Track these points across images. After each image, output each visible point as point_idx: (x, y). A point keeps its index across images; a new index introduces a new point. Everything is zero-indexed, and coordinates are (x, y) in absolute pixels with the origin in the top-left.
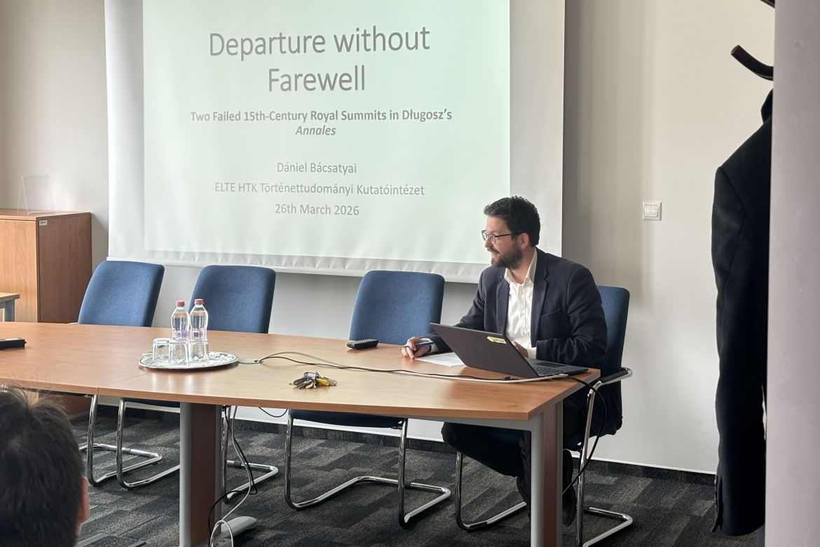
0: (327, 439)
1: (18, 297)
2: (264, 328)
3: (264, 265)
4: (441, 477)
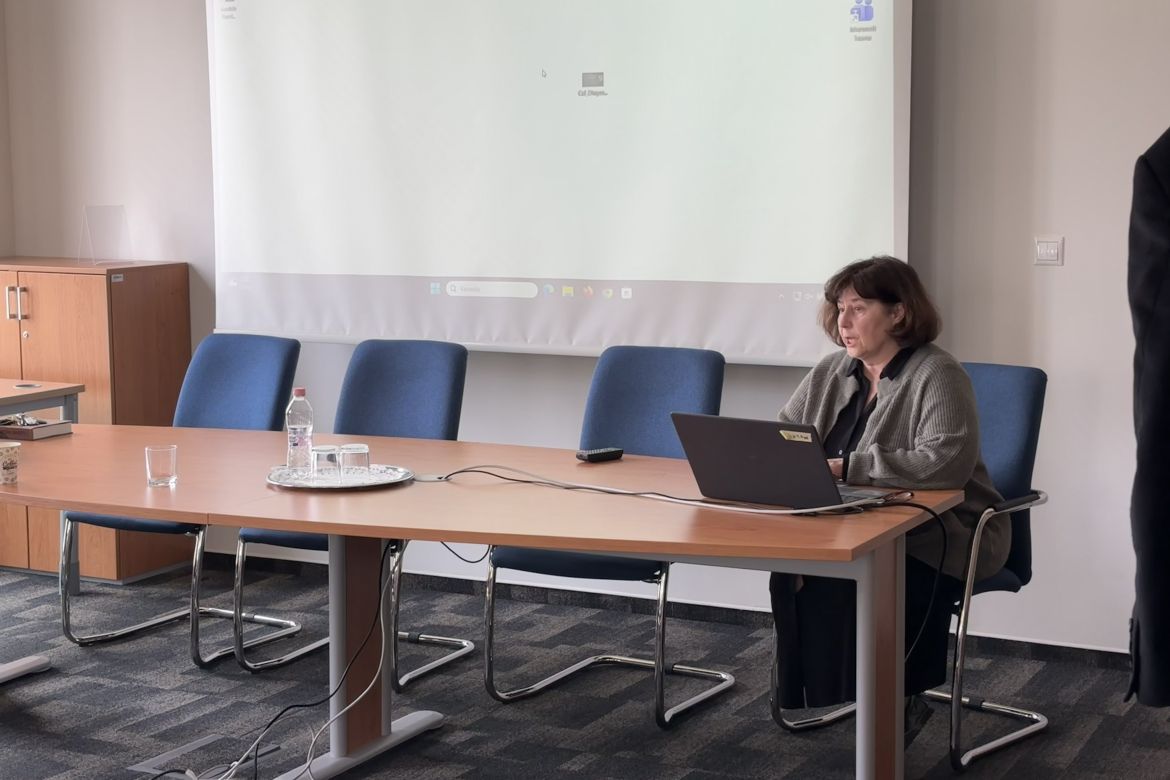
0: (546, 602)
1: (82, 389)
2: (451, 432)
3: (449, 339)
4: (720, 657)
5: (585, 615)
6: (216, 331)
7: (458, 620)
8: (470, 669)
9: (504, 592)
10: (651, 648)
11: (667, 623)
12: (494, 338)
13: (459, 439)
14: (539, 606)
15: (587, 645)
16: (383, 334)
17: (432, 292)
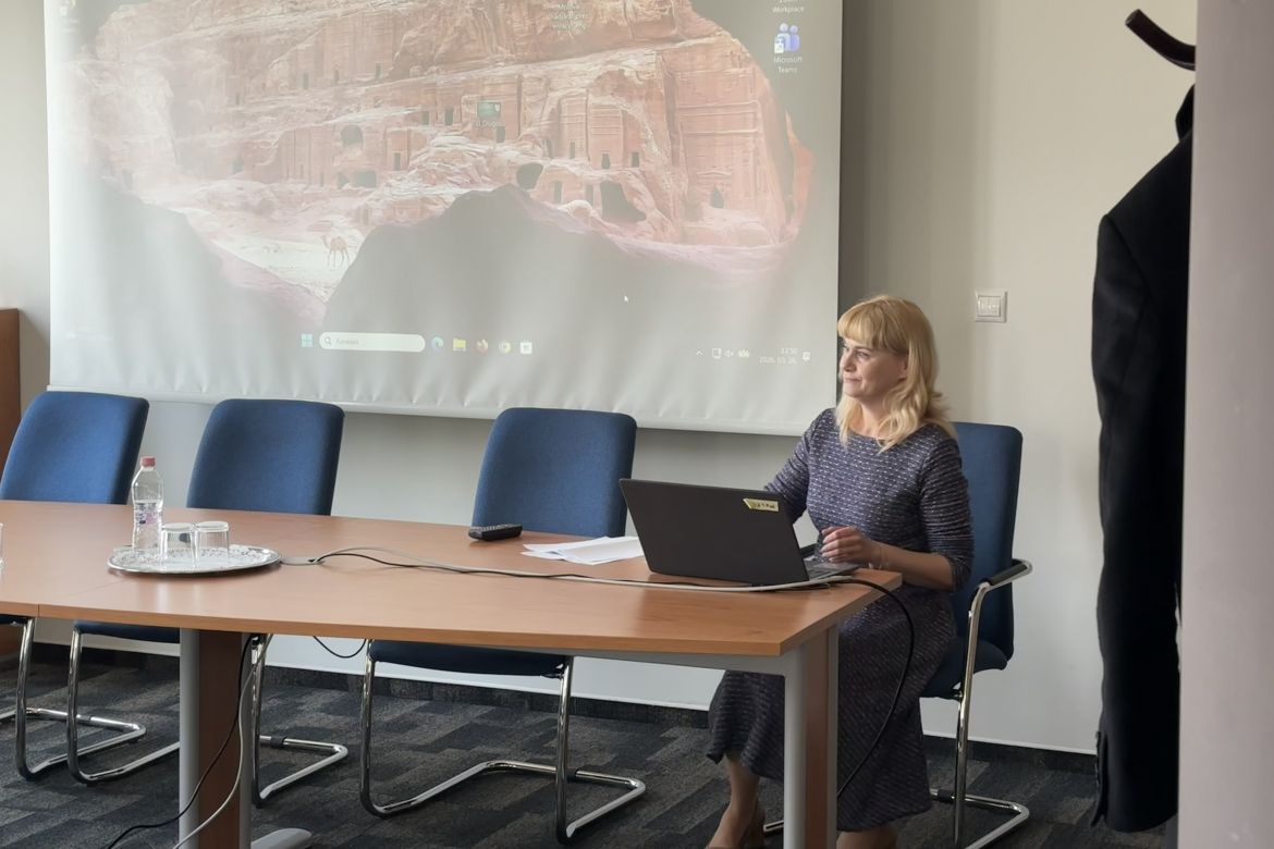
0: (431, 699)
2: (324, 506)
3: (322, 399)
4: (628, 761)
5: (476, 713)
6: (50, 388)
7: (329, 721)
8: (342, 779)
9: (383, 687)
10: (551, 751)
11: (571, 721)
12: (375, 397)
13: (332, 514)
14: (423, 703)
15: (478, 749)
16: (245, 392)
17: (304, 344)
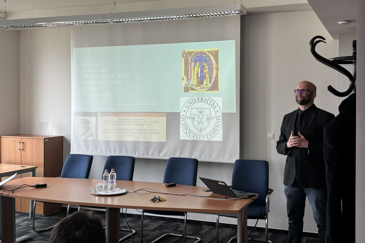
0: (151, 219)
1: (37, 167)
2: (131, 179)
3: (129, 155)
4: (196, 233)
5: (161, 222)
6: (71, 153)
10: (179, 231)
12: (140, 155)
15: (163, 231)
